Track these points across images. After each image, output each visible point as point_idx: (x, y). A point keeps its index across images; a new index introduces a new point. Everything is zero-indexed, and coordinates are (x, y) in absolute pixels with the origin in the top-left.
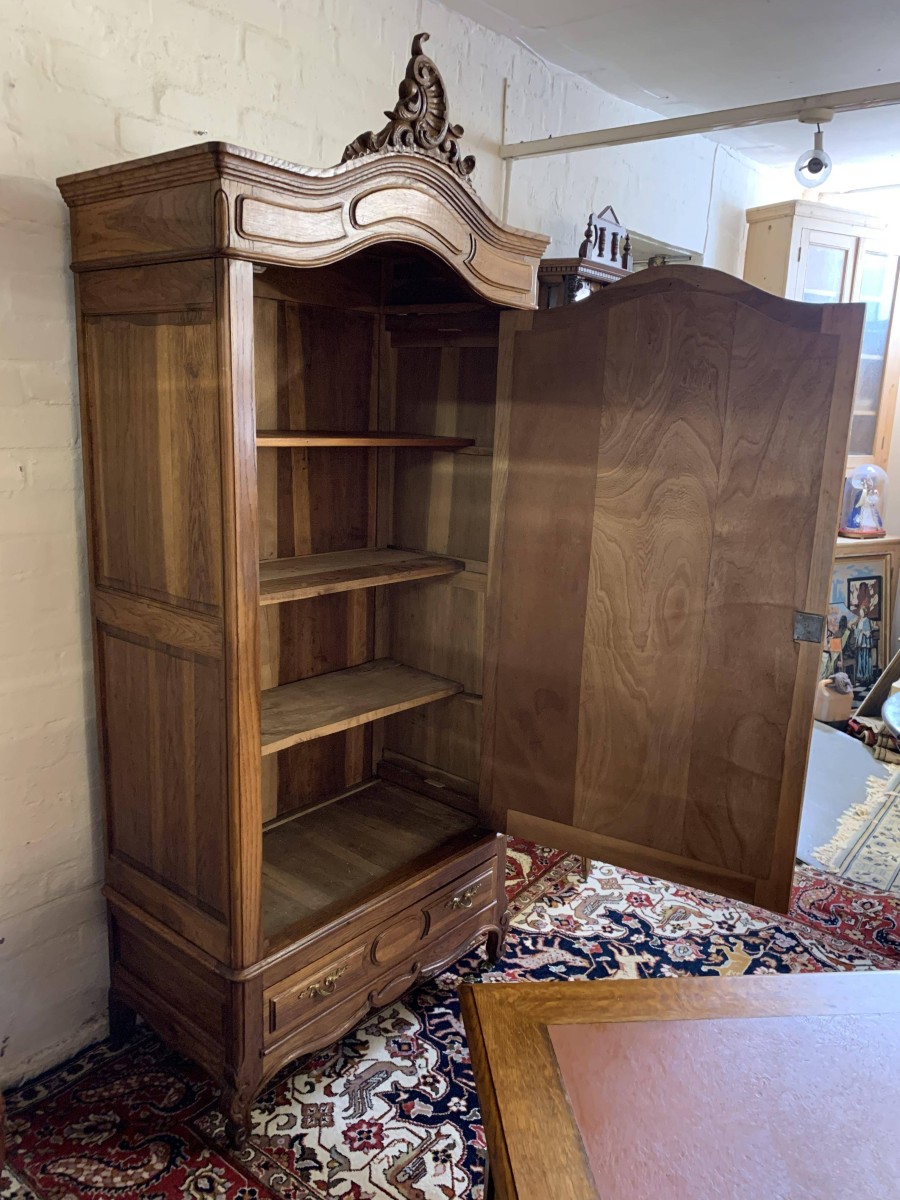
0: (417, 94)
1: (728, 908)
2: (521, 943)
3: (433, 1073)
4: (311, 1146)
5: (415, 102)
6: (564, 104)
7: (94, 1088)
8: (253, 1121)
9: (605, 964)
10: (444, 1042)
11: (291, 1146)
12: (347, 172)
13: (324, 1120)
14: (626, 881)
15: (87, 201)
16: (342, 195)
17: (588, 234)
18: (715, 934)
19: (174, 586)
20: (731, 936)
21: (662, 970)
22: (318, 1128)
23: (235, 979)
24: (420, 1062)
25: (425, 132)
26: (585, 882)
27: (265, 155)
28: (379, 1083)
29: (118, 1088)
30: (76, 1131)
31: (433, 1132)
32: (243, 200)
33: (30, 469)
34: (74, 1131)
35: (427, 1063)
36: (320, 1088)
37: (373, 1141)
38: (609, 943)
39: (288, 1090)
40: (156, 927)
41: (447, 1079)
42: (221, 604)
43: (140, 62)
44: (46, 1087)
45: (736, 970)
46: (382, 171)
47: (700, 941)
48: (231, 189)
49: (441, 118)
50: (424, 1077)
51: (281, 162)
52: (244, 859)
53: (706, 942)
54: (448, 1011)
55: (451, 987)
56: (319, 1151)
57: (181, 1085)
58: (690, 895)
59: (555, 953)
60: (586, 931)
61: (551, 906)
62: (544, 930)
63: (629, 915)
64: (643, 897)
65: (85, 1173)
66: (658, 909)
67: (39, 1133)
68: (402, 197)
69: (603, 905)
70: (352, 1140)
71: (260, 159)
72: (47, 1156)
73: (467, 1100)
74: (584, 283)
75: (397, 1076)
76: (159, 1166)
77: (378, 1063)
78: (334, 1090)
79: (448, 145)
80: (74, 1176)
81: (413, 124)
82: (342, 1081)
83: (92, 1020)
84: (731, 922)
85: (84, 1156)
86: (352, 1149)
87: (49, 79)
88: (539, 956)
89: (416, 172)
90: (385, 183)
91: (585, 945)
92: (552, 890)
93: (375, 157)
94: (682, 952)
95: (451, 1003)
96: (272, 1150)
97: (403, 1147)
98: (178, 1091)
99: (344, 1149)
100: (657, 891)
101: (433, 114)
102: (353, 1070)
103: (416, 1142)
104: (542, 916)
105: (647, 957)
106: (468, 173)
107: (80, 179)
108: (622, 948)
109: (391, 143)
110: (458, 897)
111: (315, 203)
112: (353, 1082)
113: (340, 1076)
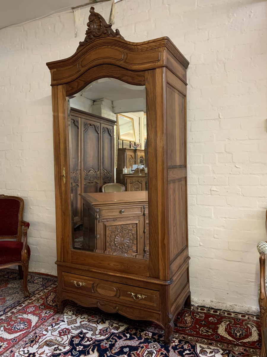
13: (70, 324)
28: (87, 330)
35: (98, 337)
39: (81, 315)
49: (101, 25)
50: (91, 338)
55: (144, 336)
75: (91, 332)
78: (82, 322)
79: (105, 31)
110: (134, 293)
111: (71, 66)
112: (86, 325)
113: (88, 322)
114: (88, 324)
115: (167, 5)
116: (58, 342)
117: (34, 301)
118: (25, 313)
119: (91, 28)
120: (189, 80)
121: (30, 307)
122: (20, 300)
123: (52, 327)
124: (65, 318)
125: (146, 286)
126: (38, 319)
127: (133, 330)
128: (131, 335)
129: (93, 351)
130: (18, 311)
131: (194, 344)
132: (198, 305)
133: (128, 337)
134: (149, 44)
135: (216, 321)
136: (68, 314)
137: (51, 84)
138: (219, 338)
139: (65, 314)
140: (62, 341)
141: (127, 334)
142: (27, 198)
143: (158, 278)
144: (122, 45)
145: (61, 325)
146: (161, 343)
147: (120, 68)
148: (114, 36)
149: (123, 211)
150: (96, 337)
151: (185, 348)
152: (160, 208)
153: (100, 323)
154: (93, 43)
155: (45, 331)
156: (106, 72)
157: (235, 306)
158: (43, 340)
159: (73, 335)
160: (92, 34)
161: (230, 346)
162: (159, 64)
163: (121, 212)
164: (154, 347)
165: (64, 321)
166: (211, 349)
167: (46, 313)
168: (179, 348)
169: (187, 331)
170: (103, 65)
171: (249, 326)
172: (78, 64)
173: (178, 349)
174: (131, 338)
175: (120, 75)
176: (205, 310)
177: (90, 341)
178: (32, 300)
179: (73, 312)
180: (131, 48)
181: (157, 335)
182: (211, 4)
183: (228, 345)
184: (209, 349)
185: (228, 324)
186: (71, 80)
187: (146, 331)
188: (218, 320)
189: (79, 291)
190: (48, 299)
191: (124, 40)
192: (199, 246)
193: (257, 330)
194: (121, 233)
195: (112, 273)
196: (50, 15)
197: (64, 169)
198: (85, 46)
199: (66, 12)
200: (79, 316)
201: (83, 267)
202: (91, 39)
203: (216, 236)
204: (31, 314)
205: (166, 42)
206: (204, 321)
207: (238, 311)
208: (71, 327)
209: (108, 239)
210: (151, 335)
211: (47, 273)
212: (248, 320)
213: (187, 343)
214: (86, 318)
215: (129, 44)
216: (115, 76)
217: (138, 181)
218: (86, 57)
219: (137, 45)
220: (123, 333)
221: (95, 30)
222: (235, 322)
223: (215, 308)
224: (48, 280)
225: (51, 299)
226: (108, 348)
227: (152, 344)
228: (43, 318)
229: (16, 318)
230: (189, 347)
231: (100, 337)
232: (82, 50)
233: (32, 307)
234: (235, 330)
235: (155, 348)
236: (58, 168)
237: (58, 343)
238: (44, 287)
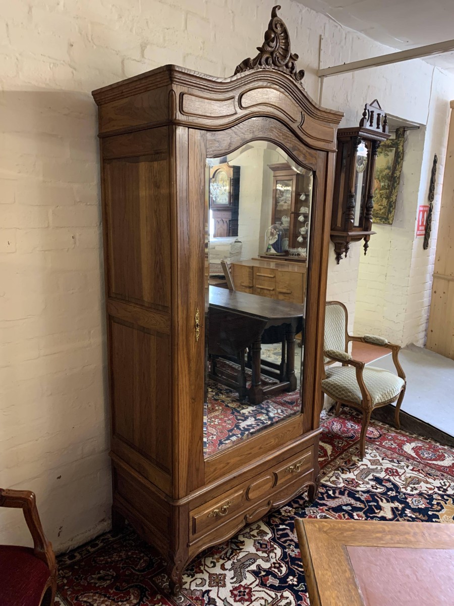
0: (274, 38)
1: (443, 480)
2: (327, 492)
3: (279, 562)
4: (213, 597)
5: (273, 42)
6: (352, 47)
7: (103, 556)
8: (183, 581)
9: (373, 507)
10: (285, 545)
11: (203, 596)
12: (237, 79)
13: (221, 583)
14: (384, 461)
15: (107, 102)
16: (234, 92)
17: (364, 114)
18: (436, 493)
19: (147, 296)
20: (446, 495)
21: (406, 512)
22: (217, 587)
23: (174, 504)
24: (272, 555)
25: (278, 58)
26: (362, 461)
27: (195, 71)
28: (250, 565)
29: (115, 557)
30: (93, 579)
31: (279, 595)
32: (183, 94)
33: (77, 237)
34: (93, 578)
35: (276, 555)
36: (218, 565)
37: (246, 597)
38: (376, 495)
39: (202, 565)
40: (135, 474)
41: (287, 566)
42: (170, 306)
43: (134, 32)
44: (81, 554)
45: (448, 515)
46: (255, 79)
47: (427, 497)
48: (177, 89)
49: (287, 50)
50: (274, 563)
51: (203, 75)
52: (180, 441)
53: (430, 498)
54: (287, 527)
55: (289, 514)
56: (217, 600)
57: (147, 558)
58: (421, 471)
59: (345, 499)
60: (362, 488)
61: (343, 473)
62: (339, 486)
63: (386, 480)
64: (394, 471)
65: (97, 602)
66: (403, 478)
67: (76, 578)
68: (266, 92)
69: (372, 474)
70: (235, 596)
71: (192, 73)
72: (79, 591)
73: (297, 578)
74: (362, 141)
75: (259, 562)
76: (135, 602)
77: (249, 553)
78: (226, 567)
79: (290, 64)
80: (92, 603)
81: (272, 53)
82: (230, 562)
83: (103, 520)
84: (445, 487)
85: (97, 593)
86: (235, 601)
87: (90, 42)
88: (337, 500)
89: (273, 79)
90: (257, 85)
91: (362, 495)
92: (343, 464)
93: (252, 71)
94: (417, 502)
95: (289, 523)
96: (193, 597)
97: (263, 602)
98: (145, 561)
99: (231, 600)
100: (402, 468)
101: (282, 48)
102: (236, 556)
103: (270, 600)
104: (338, 478)
105: (397, 504)
106: (301, 79)
107: (104, 90)
108: (383, 498)
109: (260, 64)
110: (292, 466)
111: (221, 96)
113: (229, 560)
114: (235, 561)
124: (198, 588)
128: (282, 524)
141: (279, 527)
143: (311, 429)
144: (301, 99)
148: (297, 80)
153: (241, 547)
161: (332, 464)
162: (331, 146)
164: (314, 512)
170: (271, 119)
173: (324, 497)
177: (281, 566)
179: (186, 575)
181: (293, 504)
195: (269, 456)
200: (202, 569)
202: (269, 65)
210: (289, 508)
214: (214, 560)
221: (277, 52)
227: (307, 512)
235: (317, 512)
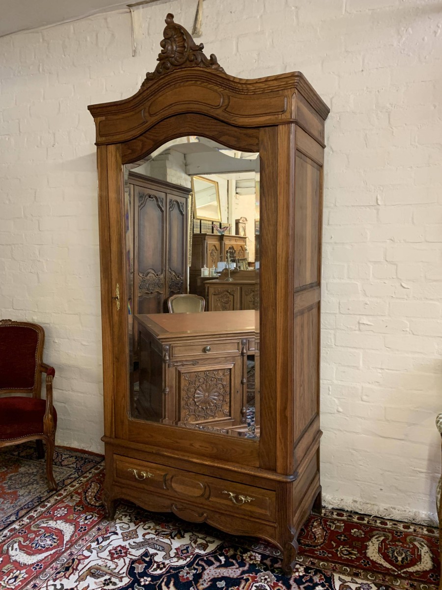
0: (165, 44)
4: (111, 538)
10: (195, 566)
11: (111, 533)
13: (127, 538)
24: (175, 559)
25: (176, 58)
36: (148, 531)
37: (116, 556)
39: (143, 522)
41: (164, 573)
49: (184, 46)
50: (163, 563)
56: (108, 541)
70: (115, 549)
72: (99, 480)
73: (149, 584)
75: (162, 553)
76: (97, 505)
77: (170, 545)
78: (147, 536)
79: (192, 57)
82: (153, 536)
96: (108, 528)
97: (113, 567)
101: (180, 47)
102: (162, 537)
110: (233, 493)
111: (132, 113)
112: (153, 540)
113: (156, 535)
114: (156, 539)
115: (293, 8)
116: (109, 569)
117: (65, 497)
118: (52, 519)
119: (167, 49)
120: (328, 138)
121: (59, 508)
122: (42, 496)
123: (98, 544)
124: (118, 528)
125: (253, 482)
126: (73, 529)
127: (229, 550)
128: (226, 557)
129: (167, 585)
130: (40, 516)
131: (329, 575)
132: (332, 506)
133: (223, 563)
134: (268, 82)
135: (363, 536)
136: (122, 520)
137: (95, 142)
138: (369, 565)
139: (118, 521)
140: (115, 569)
141: (221, 556)
142: (48, 325)
143: (274, 470)
144: (222, 82)
145: (112, 541)
146: (277, 572)
147: (216, 121)
148: (207, 67)
149: (208, 348)
150: (172, 561)
151: (315, 581)
152: (280, 357)
153: (176, 538)
154: (171, 76)
155: (86, 551)
156: (190, 126)
157: (393, 510)
158: (85, 566)
159: (134, 558)
160: (169, 61)
161: (387, 578)
162: (283, 117)
163: (204, 350)
164: (266, 579)
165: (117, 534)
166: (357, 583)
167: (86, 519)
168: (306, 581)
169: (317, 551)
170: (187, 115)
171: (416, 543)
172: (143, 111)
173: (304, 583)
174: (228, 564)
175: (216, 133)
176: (345, 515)
177: (161, 569)
178: (62, 496)
179: (129, 518)
180: (237, 87)
181: (269, 559)
182: (369, 10)
183: (384, 576)
184: (355, 583)
185: (383, 541)
186: (131, 137)
187: (251, 552)
188: (366, 533)
189: (141, 485)
190: (87, 495)
191: (225, 73)
192: (336, 412)
193: (429, 552)
194: (204, 385)
195: (197, 459)
196: (89, 16)
197: (118, 286)
198: (156, 81)
199: (117, 11)
200: (140, 524)
201: (148, 448)
202: (168, 69)
203: (365, 398)
204: (62, 521)
205: (298, 81)
206: (343, 536)
207: (398, 518)
208: (129, 544)
209: (183, 394)
210: (259, 558)
211: (82, 448)
212: (414, 534)
213: (318, 573)
214: (152, 527)
215: (233, 81)
216: (207, 133)
217: (228, 292)
218: (157, 98)
219: (247, 83)
220: (213, 554)
221: (174, 54)
222: (393, 537)
223: (360, 512)
224: (86, 461)
225: (93, 494)
226: (191, 580)
227: (262, 573)
228: (82, 528)
229: (38, 528)
230: (322, 579)
231: (177, 561)
232: (150, 87)
233: (63, 509)
234: (394, 551)
235: (268, 582)
236: (106, 284)
237: (109, 571)
238: (79, 473)
